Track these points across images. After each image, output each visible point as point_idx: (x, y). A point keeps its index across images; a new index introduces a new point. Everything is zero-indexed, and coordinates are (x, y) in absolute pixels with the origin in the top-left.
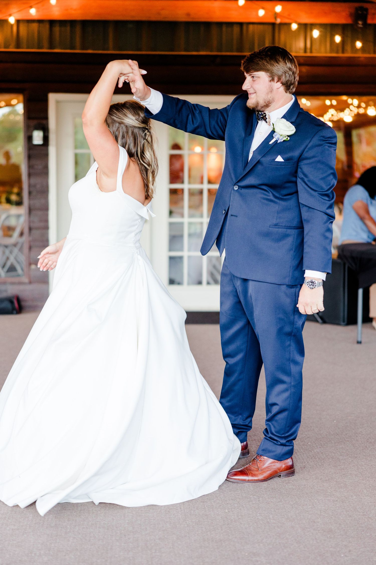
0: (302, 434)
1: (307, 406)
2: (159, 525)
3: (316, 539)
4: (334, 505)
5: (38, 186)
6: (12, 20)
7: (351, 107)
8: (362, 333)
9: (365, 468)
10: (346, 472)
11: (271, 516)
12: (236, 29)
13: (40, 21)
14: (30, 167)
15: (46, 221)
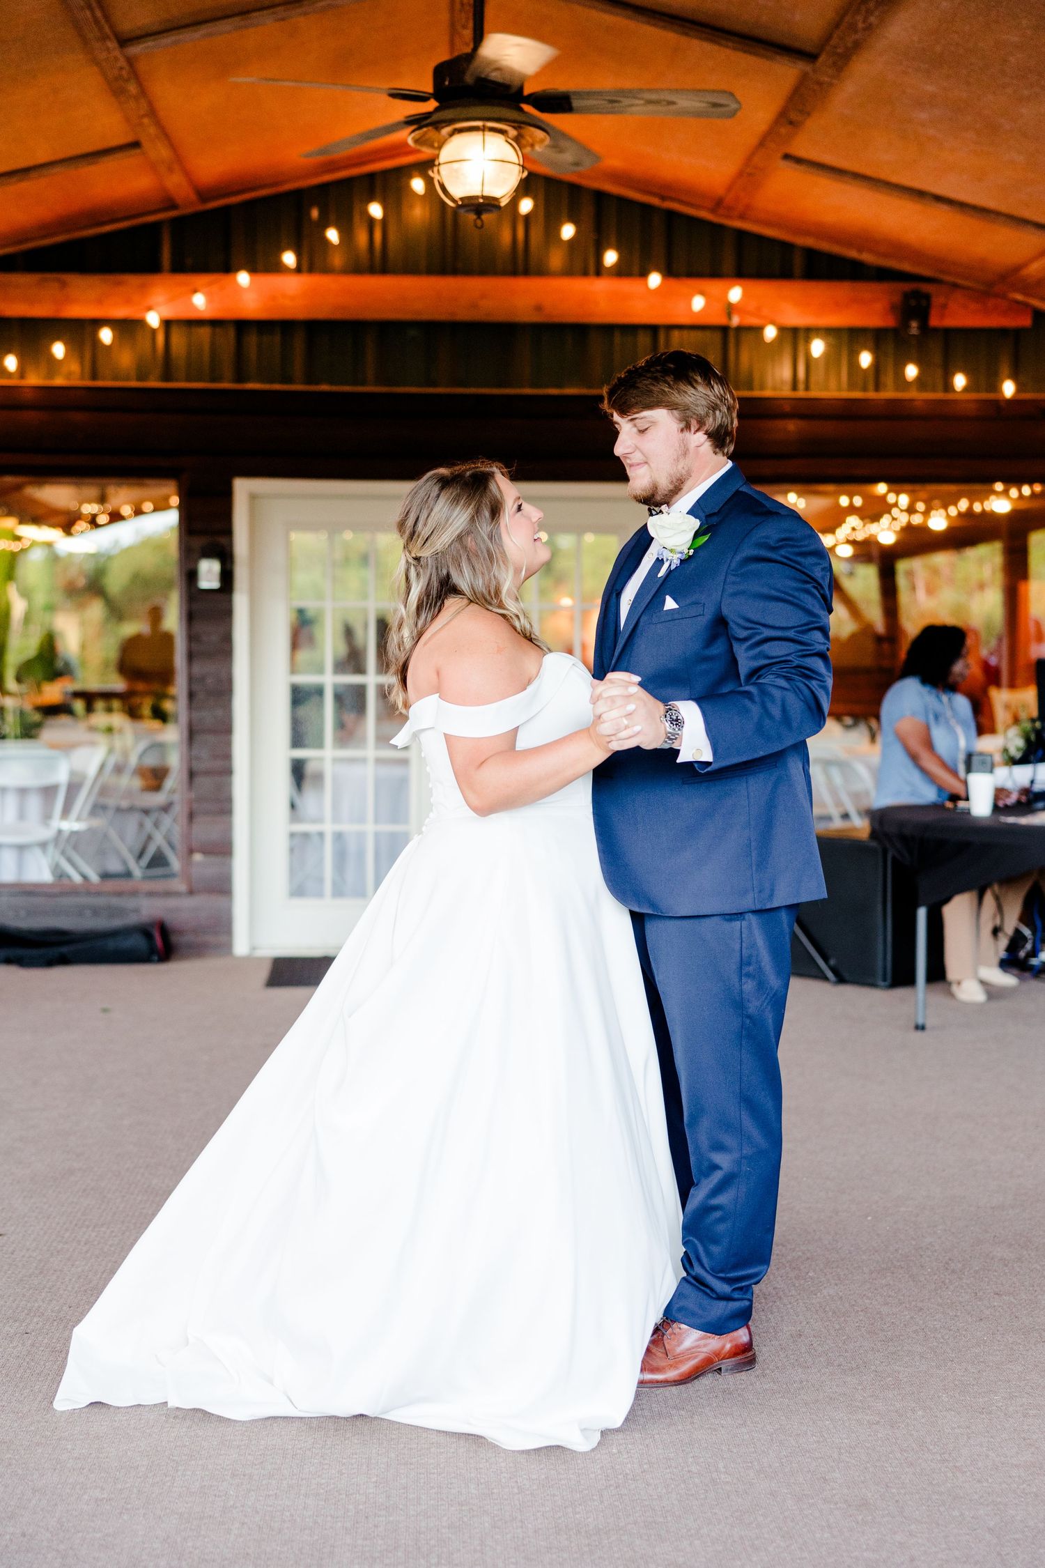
0: (793, 1251)
1: (805, 1179)
2: (451, 1489)
3: (829, 1526)
4: (871, 1435)
5: (209, 681)
6: (153, 319)
7: (895, 511)
8: (925, 1006)
9: (943, 1337)
10: (899, 1348)
11: (721, 1465)
12: (644, 340)
13: (215, 323)
14: (192, 638)
15: (227, 756)
